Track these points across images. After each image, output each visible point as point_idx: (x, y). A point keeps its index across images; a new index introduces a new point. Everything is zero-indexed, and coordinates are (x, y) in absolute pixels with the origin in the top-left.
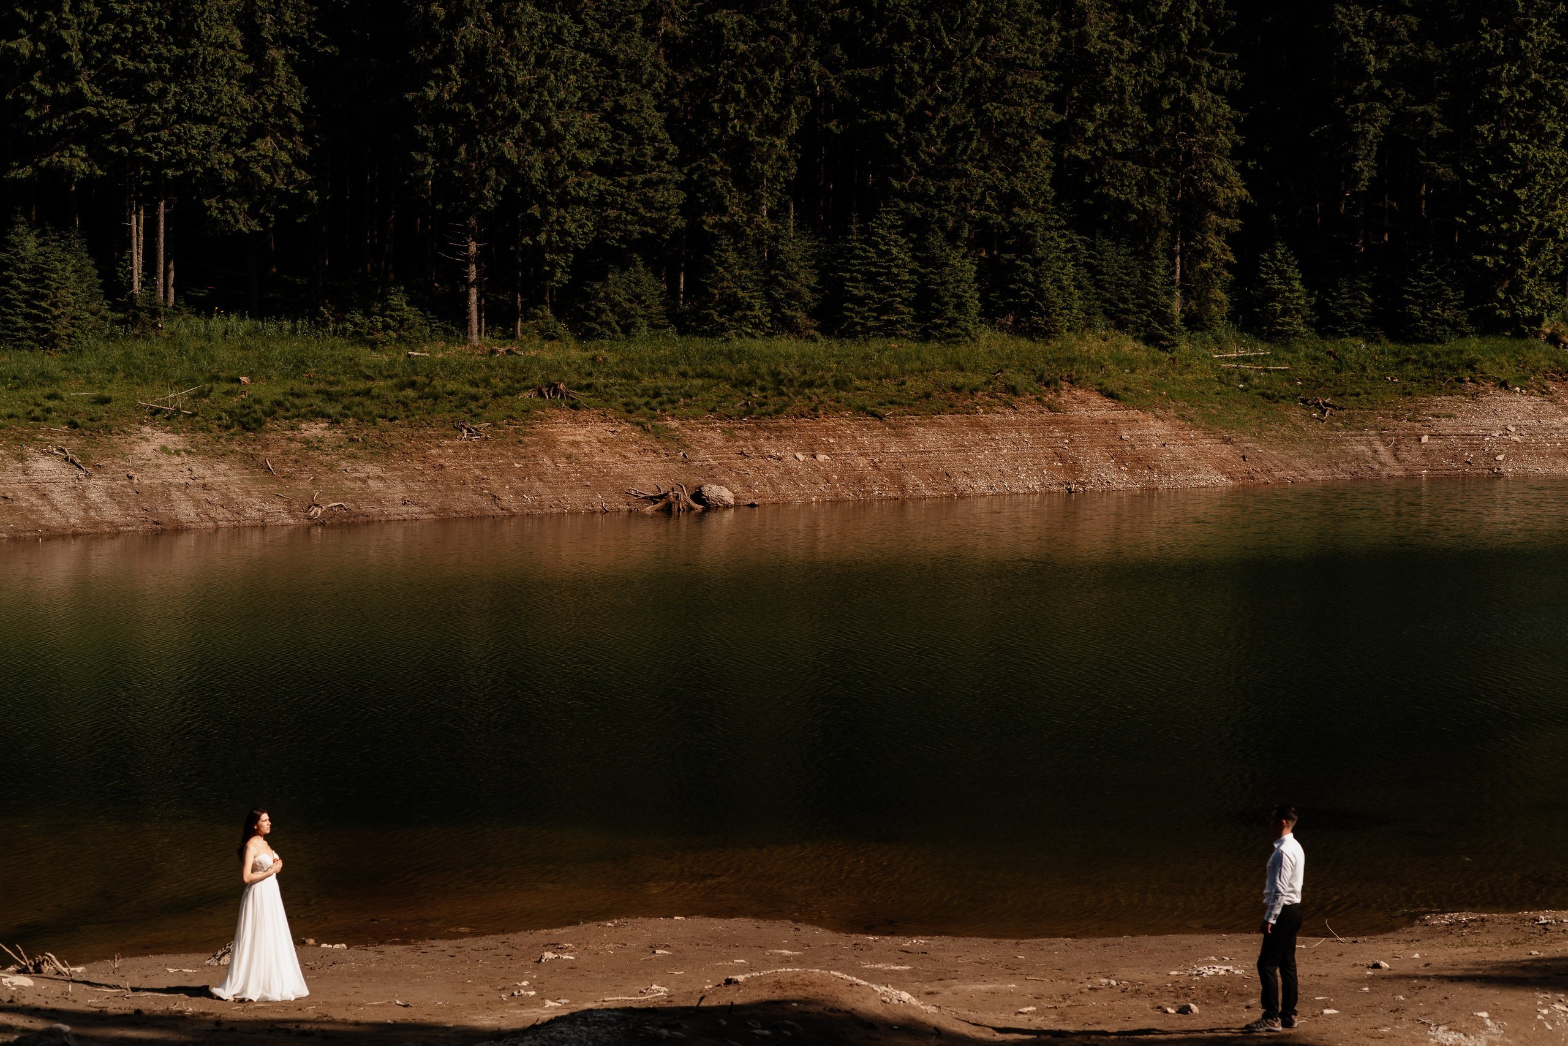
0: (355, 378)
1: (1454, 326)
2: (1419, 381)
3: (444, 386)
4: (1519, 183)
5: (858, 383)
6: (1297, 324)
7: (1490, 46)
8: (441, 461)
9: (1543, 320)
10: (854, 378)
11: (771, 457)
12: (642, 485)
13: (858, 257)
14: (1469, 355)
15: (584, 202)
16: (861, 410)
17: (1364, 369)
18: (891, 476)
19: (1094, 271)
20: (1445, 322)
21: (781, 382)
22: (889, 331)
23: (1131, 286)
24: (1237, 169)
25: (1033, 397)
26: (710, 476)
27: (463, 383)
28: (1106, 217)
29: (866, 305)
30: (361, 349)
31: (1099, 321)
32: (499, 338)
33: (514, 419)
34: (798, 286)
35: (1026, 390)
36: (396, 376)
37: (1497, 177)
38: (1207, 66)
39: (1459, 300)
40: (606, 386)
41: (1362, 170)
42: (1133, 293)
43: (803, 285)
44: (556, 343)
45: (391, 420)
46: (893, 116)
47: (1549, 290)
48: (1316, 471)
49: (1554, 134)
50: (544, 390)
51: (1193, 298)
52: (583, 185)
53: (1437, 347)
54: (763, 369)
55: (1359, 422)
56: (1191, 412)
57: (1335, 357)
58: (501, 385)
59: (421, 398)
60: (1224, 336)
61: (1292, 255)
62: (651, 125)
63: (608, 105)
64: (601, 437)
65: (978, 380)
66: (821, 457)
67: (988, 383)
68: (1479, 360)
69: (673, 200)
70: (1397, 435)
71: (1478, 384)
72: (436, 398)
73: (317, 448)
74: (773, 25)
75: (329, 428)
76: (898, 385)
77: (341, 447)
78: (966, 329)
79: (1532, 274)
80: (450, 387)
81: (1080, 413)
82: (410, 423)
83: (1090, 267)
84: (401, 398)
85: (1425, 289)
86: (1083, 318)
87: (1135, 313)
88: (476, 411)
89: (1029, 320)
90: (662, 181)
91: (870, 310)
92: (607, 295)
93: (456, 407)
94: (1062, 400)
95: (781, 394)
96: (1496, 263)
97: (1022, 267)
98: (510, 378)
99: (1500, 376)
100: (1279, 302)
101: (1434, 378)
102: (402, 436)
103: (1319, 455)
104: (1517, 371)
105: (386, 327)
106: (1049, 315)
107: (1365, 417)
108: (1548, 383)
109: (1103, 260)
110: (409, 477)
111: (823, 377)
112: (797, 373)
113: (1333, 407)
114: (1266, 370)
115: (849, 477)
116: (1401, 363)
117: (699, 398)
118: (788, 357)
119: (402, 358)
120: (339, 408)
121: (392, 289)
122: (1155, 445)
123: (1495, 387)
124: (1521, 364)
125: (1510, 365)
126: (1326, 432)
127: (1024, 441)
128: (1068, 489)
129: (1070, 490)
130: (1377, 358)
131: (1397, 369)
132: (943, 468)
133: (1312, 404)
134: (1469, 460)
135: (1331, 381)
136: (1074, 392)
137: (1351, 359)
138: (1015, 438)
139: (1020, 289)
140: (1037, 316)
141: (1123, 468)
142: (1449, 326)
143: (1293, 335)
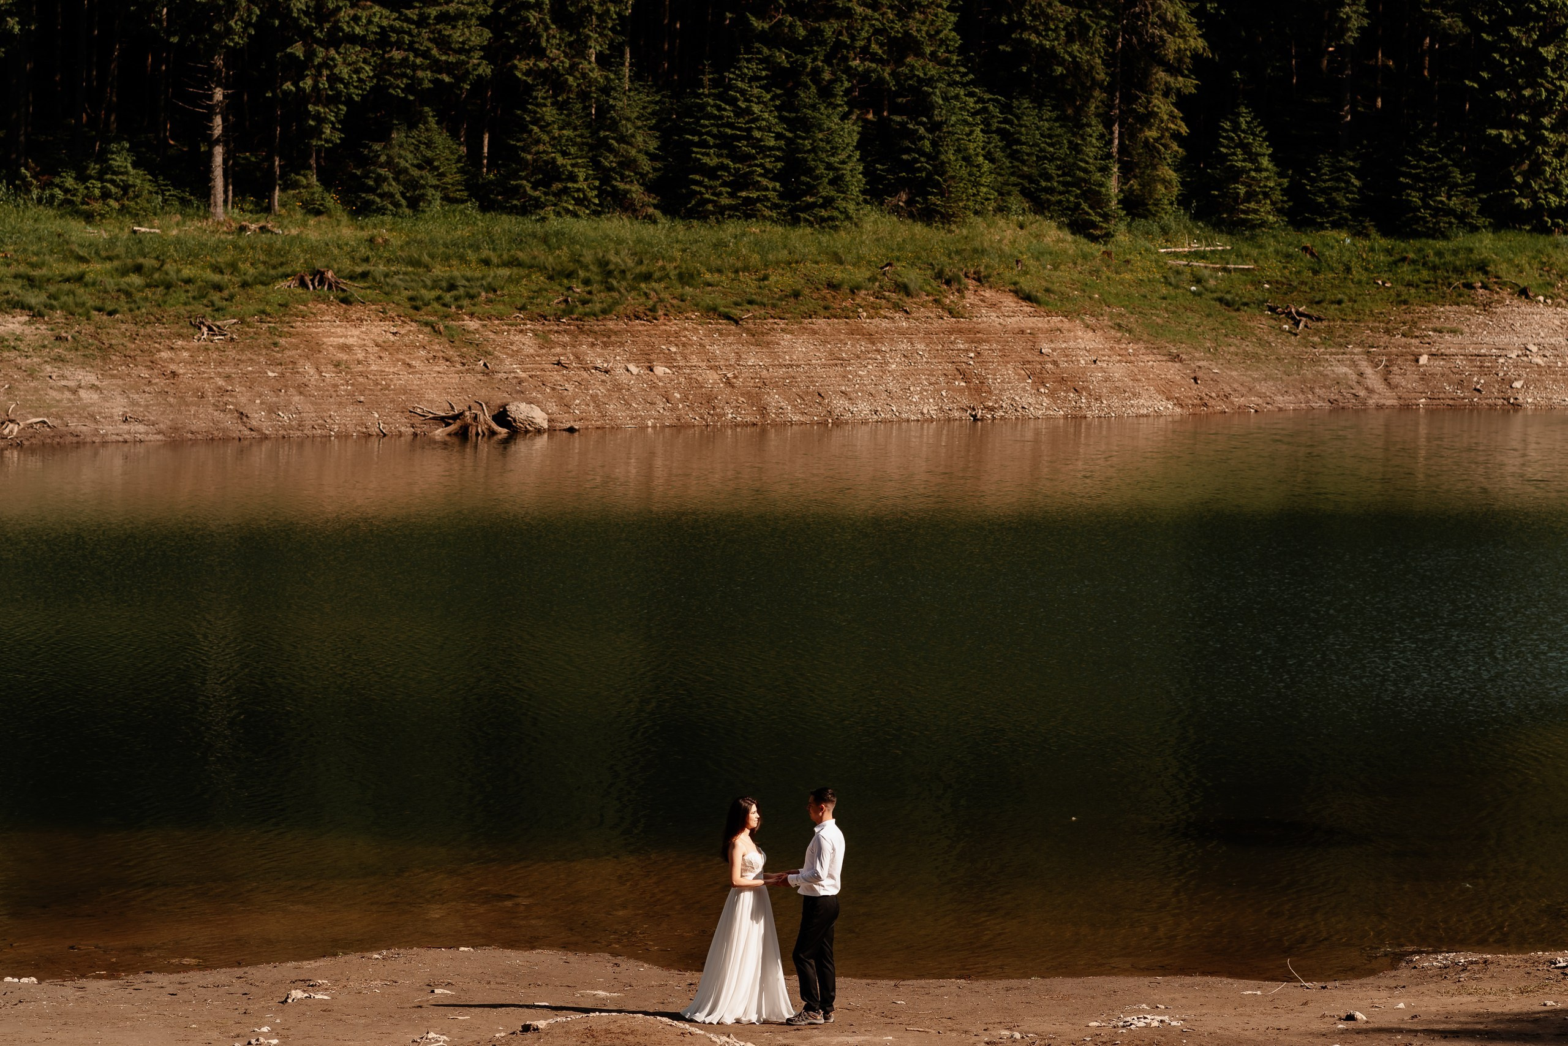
0: (65, 259)
1: (1462, 218)
2: (1418, 286)
3: (179, 271)
4: (1546, 39)
5: (708, 276)
6: (1265, 212)
8: (173, 367)
10: (703, 269)
11: (596, 368)
12: (431, 401)
13: (710, 116)
14: (1480, 254)
15: (361, 41)
16: (712, 311)
17: (1348, 269)
18: (748, 395)
19: (1009, 139)
20: (1451, 212)
21: (610, 273)
22: (747, 211)
23: (1056, 159)
24: (1193, 13)
25: (931, 298)
26: (518, 392)
27: (203, 268)
28: (1024, 69)
29: (718, 177)
30: (73, 223)
31: (1015, 202)
32: (251, 212)
33: (268, 315)
36: (118, 257)
37: (1519, 31)
39: (1469, 184)
40: (386, 275)
41: (1349, 18)
42: (1058, 168)
43: (639, 151)
44: (323, 218)
45: (110, 314)
48: (1286, 397)
50: (308, 279)
51: (1135, 176)
52: (360, 18)
53: (1440, 244)
54: (588, 257)
55: (1340, 336)
56: (1130, 321)
57: (1312, 254)
58: (252, 271)
59: (148, 286)
60: (1173, 224)
61: (1259, 125)
64: (380, 340)
65: (861, 275)
66: (660, 370)
67: (872, 279)
68: (1493, 260)
69: (475, 40)
70: (1388, 354)
71: (1491, 290)
72: (168, 286)
73: (14, 348)
75: (29, 323)
76: (759, 280)
77: (44, 347)
78: (845, 212)
80: (187, 272)
81: (989, 319)
82: (134, 318)
83: (1003, 134)
84: (124, 286)
85: (1426, 169)
86: (996, 200)
87: (1060, 193)
88: (219, 303)
89: (926, 200)
90: (462, 15)
91: (725, 184)
92: (390, 158)
93: (194, 298)
94: (967, 302)
95: (610, 289)
96: (1515, 139)
97: (917, 132)
98: (264, 263)
99: (1519, 282)
100: (1242, 184)
101: (1436, 282)
102: (124, 334)
103: (1291, 378)
104: (1541, 275)
105: (106, 195)
106: (950, 194)
107: (1349, 331)
109: (1021, 126)
110: (131, 387)
111: (663, 268)
112: (630, 263)
113: (1309, 317)
114: (1225, 270)
115: (695, 395)
116: (1395, 263)
117: (505, 292)
118: (620, 242)
119: (125, 234)
120: (43, 297)
121: (114, 146)
122: (1083, 362)
123: (1513, 295)
124: (1546, 267)
125: (1532, 268)
126: (1300, 349)
127: (918, 353)
128: (972, 416)
129: (975, 416)
130: (1364, 256)
131: (1390, 271)
132: (815, 386)
133: (1283, 313)
134: (1478, 387)
135: (1306, 284)
136: (983, 293)
137: (1332, 257)
138: (907, 350)
139: (916, 161)
140: (935, 194)
141: (1042, 390)
142: (1456, 217)
143: (1260, 226)
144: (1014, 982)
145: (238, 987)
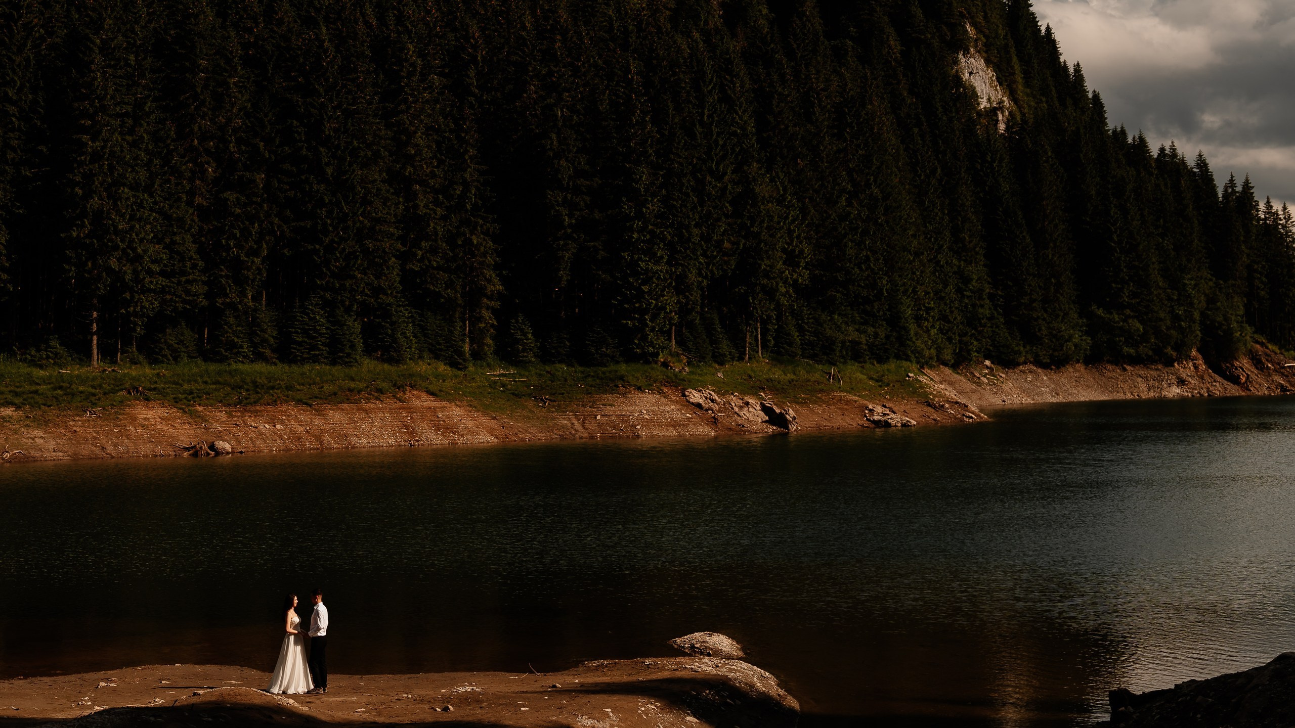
0: (31, 384)
1: (612, 358)
2: (595, 387)
3: (77, 388)
4: (644, 283)
5: (298, 387)
6: (530, 356)
7: (627, 211)
8: (75, 428)
9: (659, 355)
10: (296, 384)
11: (252, 426)
12: (182, 441)
13: (298, 321)
14: (621, 373)
15: (153, 291)
16: (300, 402)
17: (566, 380)
18: (315, 436)
19: (423, 328)
20: (608, 355)
21: (257, 387)
22: (315, 360)
23: (443, 336)
24: (497, 275)
25: (392, 395)
26: (219, 437)
27: (88, 387)
28: (428, 300)
29: (302, 346)
30: (34, 369)
31: (426, 354)
32: (108, 363)
33: (115, 406)
34: (267, 336)
35: (387, 391)
36: (52, 383)
37: (633, 279)
38: (481, 221)
39: (615, 344)
40: (164, 389)
41: (562, 276)
42: (444, 340)
43: (269, 336)
44: (138, 366)
45: (49, 406)
46: (317, 247)
47: (662, 338)
48: (542, 434)
49: (662, 257)
50: (131, 391)
51: (475, 343)
52: (153, 282)
53: (604, 369)
54: (248, 380)
55: (564, 408)
56: (475, 403)
57: (551, 374)
58: (108, 388)
59: (65, 394)
60: (492, 363)
61: (527, 321)
62: (190, 251)
63: (167, 241)
64: (161, 416)
65: (362, 385)
66: (278, 427)
67: (367, 387)
68: (626, 375)
69: (200, 291)
70: (584, 415)
71: (626, 388)
72: (73, 395)
73: (9, 421)
74: (255, 199)
75: (15, 411)
76: (319, 388)
77: (21, 421)
78: (355, 359)
79: (652, 331)
80: (81, 389)
81: (416, 403)
82: (59, 408)
83: (421, 326)
84: (55, 395)
85: (597, 338)
86: (418, 354)
87: (444, 350)
88: (94, 401)
89: (389, 354)
90: (195, 280)
91: (305, 349)
92: (166, 340)
93: (84, 399)
94: (407, 396)
95: (257, 393)
96: (634, 325)
97: (385, 326)
98: (113, 384)
99: (637, 384)
100: (521, 345)
101: (603, 385)
102: (54, 415)
103: (543, 426)
104: (646, 381)
105: (48, 357)
106: (399, 351)
107: (567, 406)
108: (663, 388)
109: (428, 323)
110: (57, 437)
111: (279, 384)
112: (266, 382)
113: (550, 400)
114: (514, 381)
115: (293, 437)
116: (585, 377)
117: (214, 395)
118: (261, 373)
119: (56, 374)
120: (21, 400)
121: (51, 337)
122: (456, 420)
123: (635, 389)
124: (649, 377)
125: (642, 378)
126: (547, 414)
127: (386, 418)
128: (410, 444)
130: (572, 374)
131: (583, 380)
132: (343, 432)
133: (539, 399)
134: (622, 428)
135: (548, 386)
136: (413, 392)
137: (559, 375)
138: (382, 416)
139: (384, 338)
140: (393, 352)
141: (439, 432)
142: (610, 358)
143: (528, 363)
144: (412, 675)
145: (79, 682)
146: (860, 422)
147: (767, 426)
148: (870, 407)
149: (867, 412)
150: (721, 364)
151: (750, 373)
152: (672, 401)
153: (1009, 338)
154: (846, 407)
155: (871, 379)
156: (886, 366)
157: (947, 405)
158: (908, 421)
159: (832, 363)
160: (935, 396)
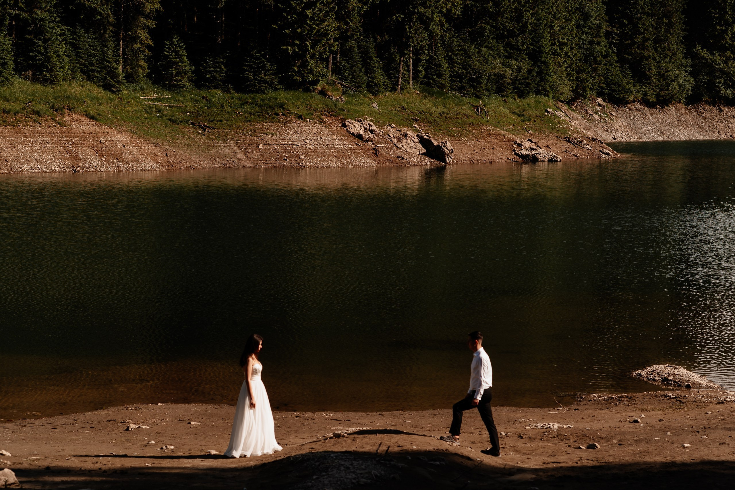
1: (271, 85)
2: (254, 114)
6: (185, 81)
9: (318, 83)
14: (280, 101)
17: (223, 107)
19: (75, 47)
20: (266, 82)
23: (95, 56)
25: (50, 118)
28: (81, 16)
31: (79, 75)
39: (274, 70)
42: (97, 60)
47: (321, 66)
48: (205, 162)
51: (128, 65)
53: (262, 96)
55: (224, 136)
56: (135, 128)
57: (207, 100)
60: (145, 86)
61: (182, 42)
65: (18, 107)
67: (24, 109)
68: (286, 103)
70: (245, 144)
71: (287, 116)
78: (7, 78)
79: (312, 58)
81: (76, 127)
83: (73, 45)
85: (255, 63)
87: (98, 72)
89: (41, 74)
94: (65, 119)
96: (294, 50)
97: (37, 43)
99: (298, 113)
100: (175, 68)
101: (262, 112)
103: (205, 154)
104: (306, 110)
106: (52, 71)
107: (227, 133)
108: (323, 117)
113: (209, 127)
114: (170, 106)
116: (243, 104)
122: (119, 146)
123: (296, 118)
124: (309, 106)
125: (302, 107)
126: (207, 141)
127: (47, 142)
128: (74, 170)
129: (75, 170)
130: (229, 101)
131: (241, 107)
132: (3, 156)
133: (198, 125)
134: (286, 158)
135: (205, 113)
136: (72, 115)
137: (215, 101)
138: (42, 141)
139: (36, 56)
140: (46, 72)
141: (103, 159)
142: (268, 84)
143: (183, 87)
146: (509, 156)
147: (425, 159)
148: (519, 141)
149: (515, 146)
150: (375, 94)
151: (403, 103)
152: (333, 131)
153: (621, 77)
154: (495, 141)
155: (514, 113)
156: (526, 101)
157: (585, 142)
158: (554, 156)
159: (478, 97)
160: (573, 132)
